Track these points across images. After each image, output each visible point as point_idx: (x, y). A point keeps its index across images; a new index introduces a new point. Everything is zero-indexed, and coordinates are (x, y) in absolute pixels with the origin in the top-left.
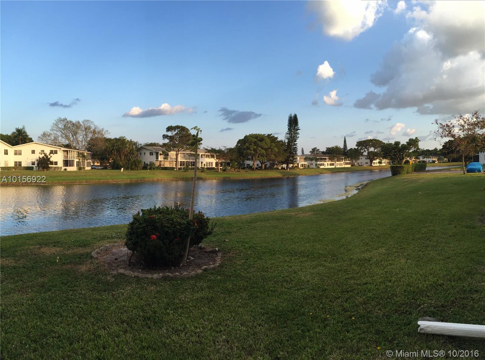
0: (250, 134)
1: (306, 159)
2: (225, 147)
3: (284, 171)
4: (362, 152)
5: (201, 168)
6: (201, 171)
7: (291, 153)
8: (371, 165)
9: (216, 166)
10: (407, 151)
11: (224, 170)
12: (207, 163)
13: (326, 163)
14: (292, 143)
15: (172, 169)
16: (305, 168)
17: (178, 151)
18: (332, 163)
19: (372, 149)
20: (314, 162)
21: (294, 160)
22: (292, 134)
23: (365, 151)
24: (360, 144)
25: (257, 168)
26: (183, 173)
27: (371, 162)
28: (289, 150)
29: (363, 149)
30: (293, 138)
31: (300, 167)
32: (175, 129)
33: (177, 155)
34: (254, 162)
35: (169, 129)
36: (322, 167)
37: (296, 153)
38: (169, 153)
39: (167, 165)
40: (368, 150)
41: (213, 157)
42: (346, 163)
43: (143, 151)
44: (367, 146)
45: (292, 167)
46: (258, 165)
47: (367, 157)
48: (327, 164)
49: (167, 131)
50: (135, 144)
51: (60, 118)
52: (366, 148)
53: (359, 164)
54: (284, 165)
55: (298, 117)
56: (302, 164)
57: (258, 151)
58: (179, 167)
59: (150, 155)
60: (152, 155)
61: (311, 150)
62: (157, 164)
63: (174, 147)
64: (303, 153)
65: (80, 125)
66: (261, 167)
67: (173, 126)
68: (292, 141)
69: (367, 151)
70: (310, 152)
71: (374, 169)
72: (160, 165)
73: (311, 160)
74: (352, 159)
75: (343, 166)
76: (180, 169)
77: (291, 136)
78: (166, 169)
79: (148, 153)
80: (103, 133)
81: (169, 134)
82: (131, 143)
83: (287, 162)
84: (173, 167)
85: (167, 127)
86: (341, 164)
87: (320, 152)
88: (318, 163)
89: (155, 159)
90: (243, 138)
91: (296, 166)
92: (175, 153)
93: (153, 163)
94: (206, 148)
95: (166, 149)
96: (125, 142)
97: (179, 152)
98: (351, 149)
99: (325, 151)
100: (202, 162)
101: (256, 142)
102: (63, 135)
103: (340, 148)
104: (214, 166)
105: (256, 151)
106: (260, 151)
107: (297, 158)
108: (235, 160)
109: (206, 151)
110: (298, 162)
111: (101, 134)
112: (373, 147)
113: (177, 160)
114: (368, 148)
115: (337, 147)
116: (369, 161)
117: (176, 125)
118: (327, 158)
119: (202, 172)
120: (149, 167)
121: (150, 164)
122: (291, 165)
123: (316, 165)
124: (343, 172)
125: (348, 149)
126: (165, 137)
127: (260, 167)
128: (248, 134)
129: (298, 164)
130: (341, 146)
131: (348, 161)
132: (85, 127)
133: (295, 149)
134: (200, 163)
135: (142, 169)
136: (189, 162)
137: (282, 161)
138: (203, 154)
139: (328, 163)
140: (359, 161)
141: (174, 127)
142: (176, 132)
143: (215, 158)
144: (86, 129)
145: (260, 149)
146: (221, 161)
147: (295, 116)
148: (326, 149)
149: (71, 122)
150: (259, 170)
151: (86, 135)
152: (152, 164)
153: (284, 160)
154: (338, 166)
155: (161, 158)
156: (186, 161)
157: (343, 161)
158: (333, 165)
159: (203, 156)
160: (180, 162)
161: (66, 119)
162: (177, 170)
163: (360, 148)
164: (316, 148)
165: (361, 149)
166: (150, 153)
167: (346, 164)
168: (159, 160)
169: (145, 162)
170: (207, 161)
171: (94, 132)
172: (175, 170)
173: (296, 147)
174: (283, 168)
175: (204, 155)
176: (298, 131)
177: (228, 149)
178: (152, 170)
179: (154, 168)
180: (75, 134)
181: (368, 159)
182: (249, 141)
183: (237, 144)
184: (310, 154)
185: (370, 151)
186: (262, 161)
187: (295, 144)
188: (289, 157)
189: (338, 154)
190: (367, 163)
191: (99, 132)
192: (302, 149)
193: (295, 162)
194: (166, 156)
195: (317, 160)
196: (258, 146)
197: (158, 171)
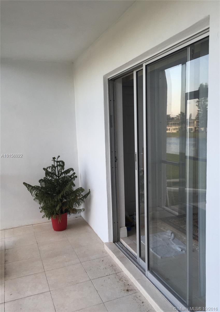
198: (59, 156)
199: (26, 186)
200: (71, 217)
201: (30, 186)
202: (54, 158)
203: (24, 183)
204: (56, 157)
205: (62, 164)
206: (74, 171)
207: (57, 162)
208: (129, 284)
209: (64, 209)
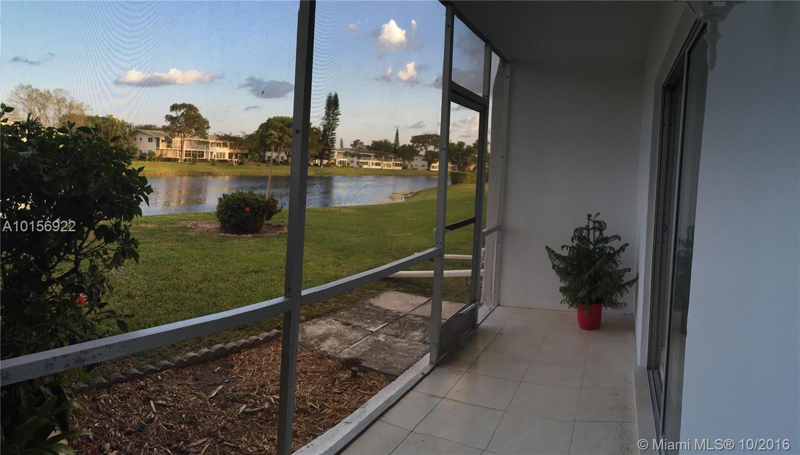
0: (274, 117)
1: (346, 154)
2: (243, 133)
3: (317, 168)
4: (418, 150)
5: (211, 160)
6: (211, 164)
7: (327, 145)
8: (429, 169)
9: (229, 158)
10: (473, 155)
11: (241, 164)
12: (218, 154)
13: (370, 162)
14: (329, 131)
15: (176, 160)
16: (343, 167)
17: (184, 137)
18: (378, 162)
19: (431, 148)
20: (355, 159)
21: (331, 155)
22: (330, 120)
23: (422, 150)
24: (416, 139)
25: (281, 162)
26: (189, 165)
27: (429, 165)
28: (325, 141)
29: (419, 147)
30: (332, 125)
31: (337, 164)
32: (181, 108)
33: (182, 143)
34: (278, 154)
35: (174, 108)
36: (365, 166)
37: (333, 146)
38: (173, 139)
39: (170, 155)
40: (426, 149)
41: (225, 145)
42: (396, 164)
43: (138, 137)
44: (425, 143)
45: (327, 163)
46: (282, 158)
47: (424, 158)
48: (371, 164)
49: (171, 111)
50: (129, 126)
51: (21, 85)
52: (424, 146)
53: (413, 167)
54: (317, 160)
55: (339, 97)
56: (341, 161)
57: (285, 140)
58: (184, 158)
59: (149, 141)
60: (152, 141)
61: (352, 143)
62: (158, 154)
63: (180, 132)
64: (342, 146)
65: (51, 96)
66: (287, 161)
67: (178, 103)
68: (330, 129)
69: (424, 150)
70: (351, 145)
71: (433, 175)
72: (161, 155)
73: (353, 156)
74: (404, 159)
75: (392, 168)
76: (185, 160)
77: (329, 123)
78: (169, 160)
79: (145, 139)
80: (83, 108)
81: (174, 114)
82: (123, 124)
83: (321, 157)
84: (176, 159)
85: (172, 105)
86: (388, 165)
87: (364, 146)
88: (361, 161)
89: (156, 148)
90: (266, 121)
91: (332, 163)
92: (180, 139)
93: (153, 153)
94: (217, 134)
95: (170, 135)
96: (115, 123)
97: (186, 139)
98: (405, 146)
99: (370, 145)
100: (212, 153)
101: (282, 127)
102: (26, 108)
103: (390, 143)
104: (227, 158)
105: (282, 139)
106: (287, 139)
107: (335, 152)
108: (255, 150)
109: (218, 138)
110: (335, 158)
111: (81, 110)
112: (433, 145)
113: (182, 149)
114: (427, 145)
115: (386, 142)
116: (427, 163)
117: (182, 103)
118: (372, 154)
119: (213, 165)
120: (148, 157)
121: (149, 154)
122: (325, 162)
123: (358, 163)
124: (391, 175)
125: (400, 146)
126: (169, 118)
127: (285, 161)
128: (272, 117)
129: (335, 160)
130: (392, 141)
131: (399, 161)
132: (57, 99)
133: (333, 141)
134: (210, 153)
135: (139, 160)
136: (196, 152)
137: (316, 154)
138: (214, 141)
139: (373, 161)
140: (414, 163)
141: (179, 105)
142: (181, 112)
143: (229, 148)
144: (59, 101)
145: (287, 136)
146: (236, 152)
147: (336, 96)
148: (372, 143)
149: (37, 90)
150: (284, 164)
151: (59, 109)
152: (151, 154)
153: (317, 154)
154: (386, 168)
155: (163, 146)
156: (193, 150)
157: (391, 161)
158: (379, 164)
159: (213, 144)
160: (186, 151)
161: (31, 87)
162: (182, 161)
163: (415, 145)
164: (359, 140)
165: (416, 147)
166: (149, 139)
167: (396, 166)
168: (161, 148)
169: (141, 151)
170: (218, 151)
171: (71, 106)
172: (180, 161)
173: (334, 138)
174: (315, 165)
175: (215, 143)
176: (338, 116)
177: (247, 135)
178: (151, 161)
179: (154, 159)
180: (43, 107)
181: (425, 160)
182: (273, 126)
183: (259, 129)
184: (350, 147)
185: (429, 150)
186: (289, 153)
187: (333, 133)
188: (324, 150)
189: (387, 151)
190: (424, 166)
191: (78, 107)
192: (341, 140)
193: (332, 157)
194: (169, 142)
195: (359, 157)
196: (284, 132)
197: (160, 163)
198: (599, 214)
199: (549, 252)
200: (607, 312)
201: (553, 252)
202: (589, 216)
203: (547, 247)
204: (593, 215)
205: (600, 226)
206: (621, 240)
207: (594, 222)
208: (628, 448)
209: (594, 297)
